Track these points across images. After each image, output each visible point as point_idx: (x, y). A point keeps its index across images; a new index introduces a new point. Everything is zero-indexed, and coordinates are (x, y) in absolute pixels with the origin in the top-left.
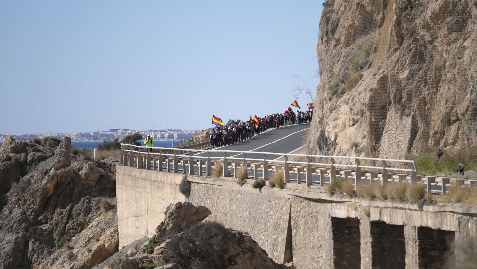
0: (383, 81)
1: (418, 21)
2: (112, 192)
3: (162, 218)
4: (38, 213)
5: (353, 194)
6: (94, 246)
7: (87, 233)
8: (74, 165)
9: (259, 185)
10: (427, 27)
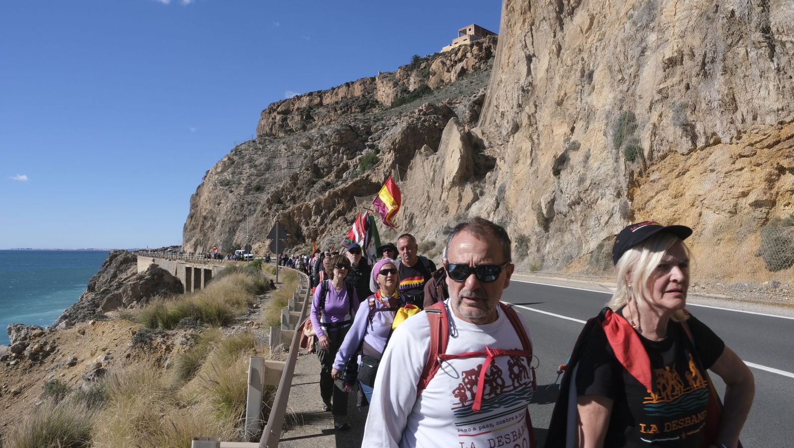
0: (197, 240)
1: (205, 228)
3: (148, 267)
4: (119, 265)
6: (132, 272)
7: (130, 270)
8: (128, 255)
9: (170, 260)
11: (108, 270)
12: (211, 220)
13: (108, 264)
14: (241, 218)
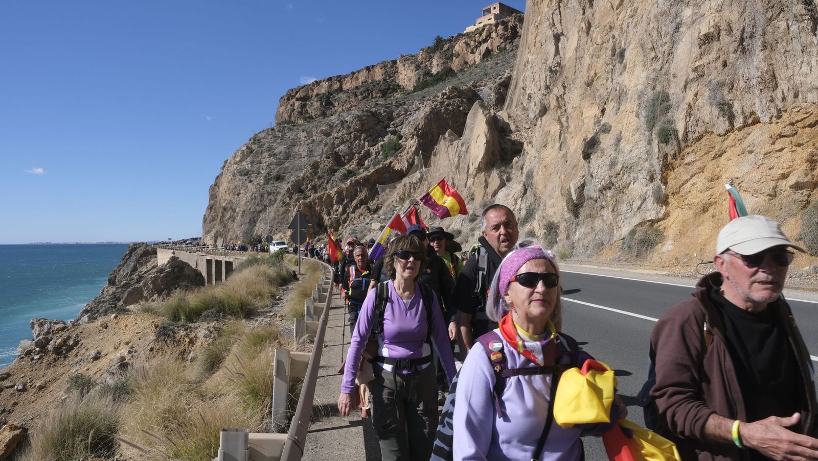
0: (217, 231)
1: (225, 219)
2: (156, 254)
3: (169, 259)
4: (139, 258)
5: (211, 254)
6: (152, 265)
7: (150, 263)
8: (148, 248)
9: (190, 252)
10: (227, 220)
11: (128, 262)
12: (231, 211)
13: (127, 257)
14: (261, 208)
